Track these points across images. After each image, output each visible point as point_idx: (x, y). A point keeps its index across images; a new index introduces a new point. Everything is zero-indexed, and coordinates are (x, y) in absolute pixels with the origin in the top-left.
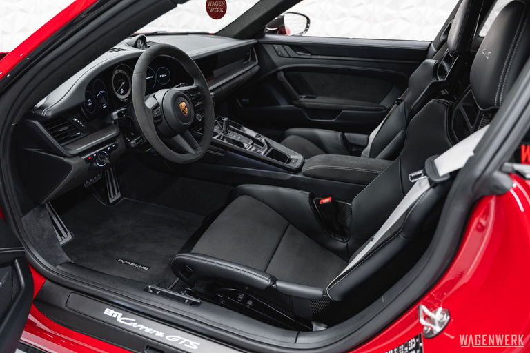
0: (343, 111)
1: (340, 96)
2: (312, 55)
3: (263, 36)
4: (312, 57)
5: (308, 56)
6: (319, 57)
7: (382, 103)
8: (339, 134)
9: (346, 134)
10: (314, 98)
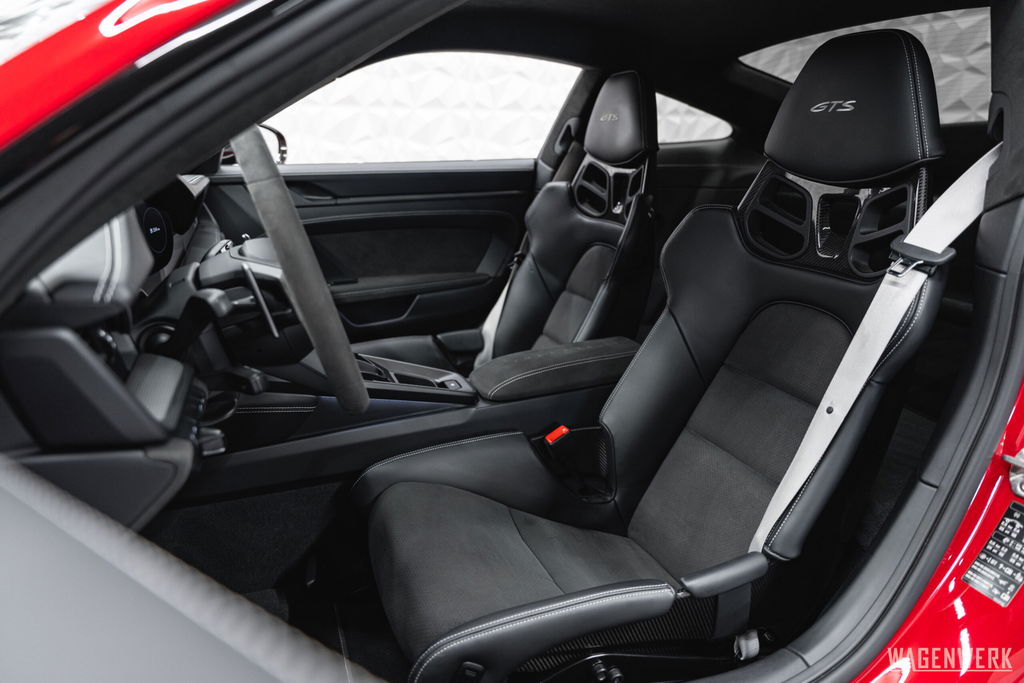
0: (418, 297)
1: (402, 271)
2: (336, 197)
3: (215, 169)
4: (340, 201)
5: (327, 199)
6: (352, 200)
7: (479, 270)
8: (429, 340)
9: (439, 336)
10: (356, 282)
